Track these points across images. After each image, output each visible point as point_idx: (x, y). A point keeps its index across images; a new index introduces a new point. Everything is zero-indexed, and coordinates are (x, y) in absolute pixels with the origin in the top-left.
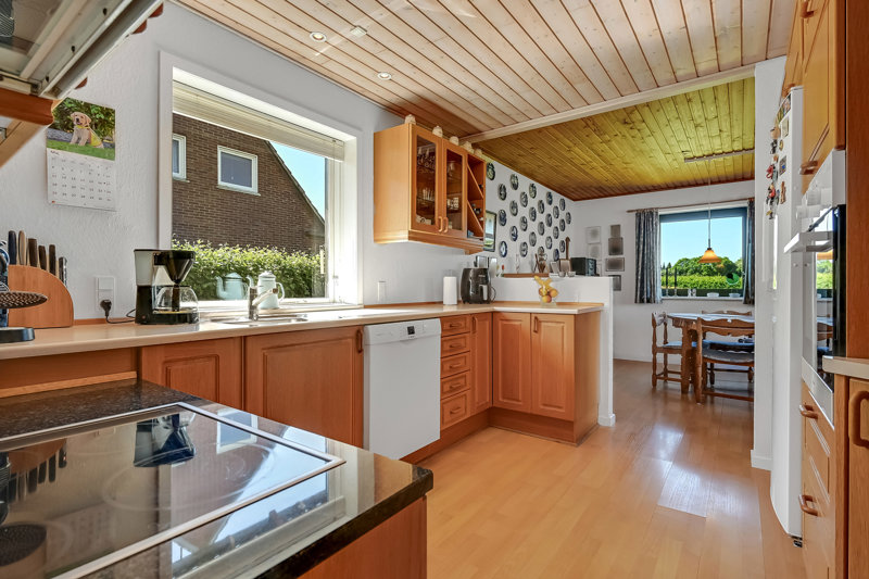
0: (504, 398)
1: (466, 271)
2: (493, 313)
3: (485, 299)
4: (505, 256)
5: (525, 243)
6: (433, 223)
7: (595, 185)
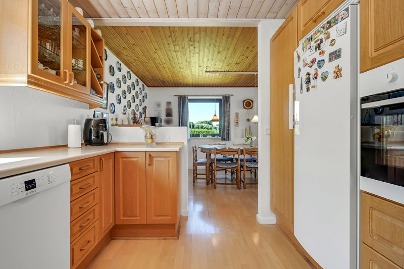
0: (124, 216)
1: (88, 121)
2: (115, 153)
3: (105, 141)
4: (113, 113)
5: (125, 106)
6: (58, 74)
7: (162, 79)
